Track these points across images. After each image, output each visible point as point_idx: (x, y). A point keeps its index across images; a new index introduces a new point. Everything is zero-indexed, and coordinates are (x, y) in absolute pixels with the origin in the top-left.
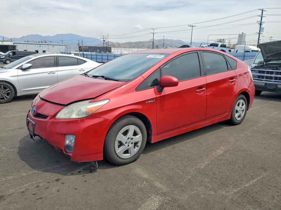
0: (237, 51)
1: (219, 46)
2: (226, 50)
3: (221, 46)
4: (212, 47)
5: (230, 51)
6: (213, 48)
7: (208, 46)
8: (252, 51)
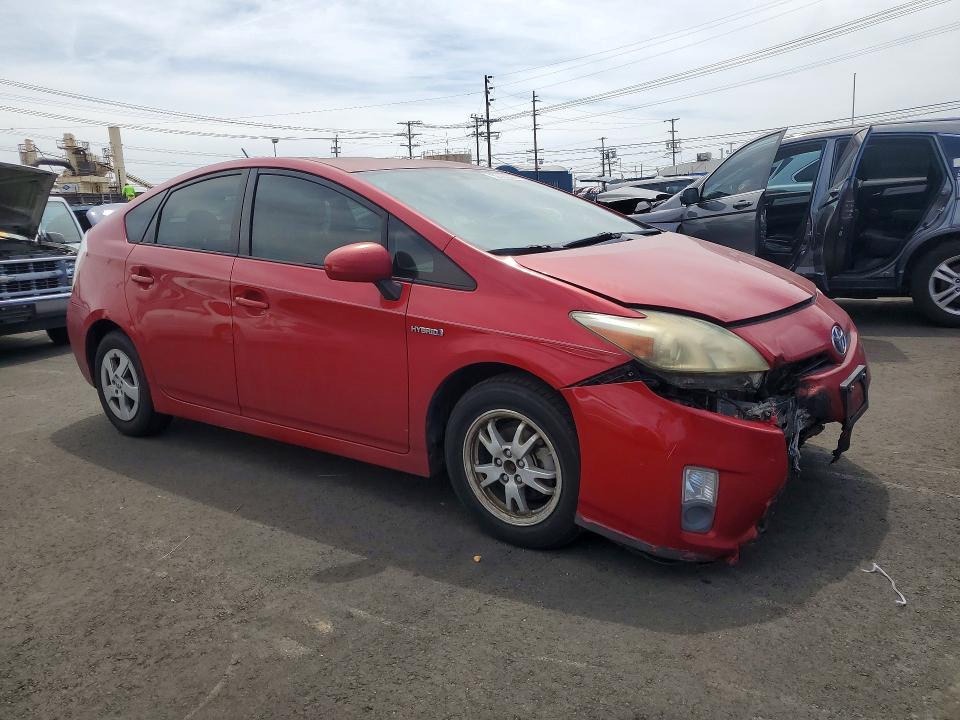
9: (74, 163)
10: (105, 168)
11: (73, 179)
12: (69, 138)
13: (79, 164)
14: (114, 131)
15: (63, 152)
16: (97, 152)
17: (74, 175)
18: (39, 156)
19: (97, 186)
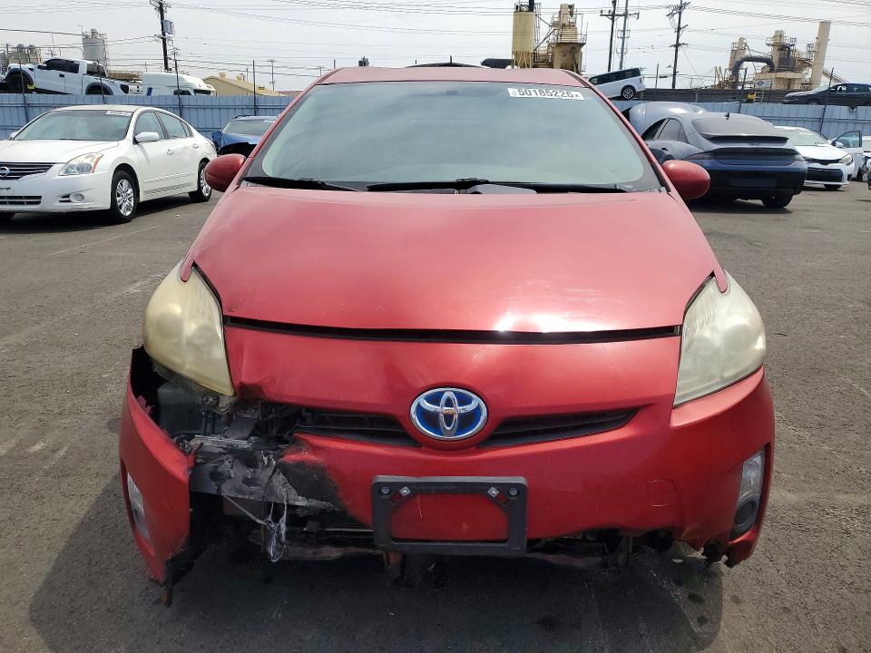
0: (150, 90)
1: (83, 69)
2: (112, 87)
3: (90, 73)
4: (55, 73)
5: (125, 89)
6: (62, 76)
7: (40, 67)
8: (197, 91)
9: (775, 60)
10: (805, 63)
11: (769, 75)
12: (780, 35)
13: (781, 60)
14: (825, 26)
15: (770, 49)
16: (801, 49)
17: (772, 70)
18: (747, 53)
19: (790, 81)
